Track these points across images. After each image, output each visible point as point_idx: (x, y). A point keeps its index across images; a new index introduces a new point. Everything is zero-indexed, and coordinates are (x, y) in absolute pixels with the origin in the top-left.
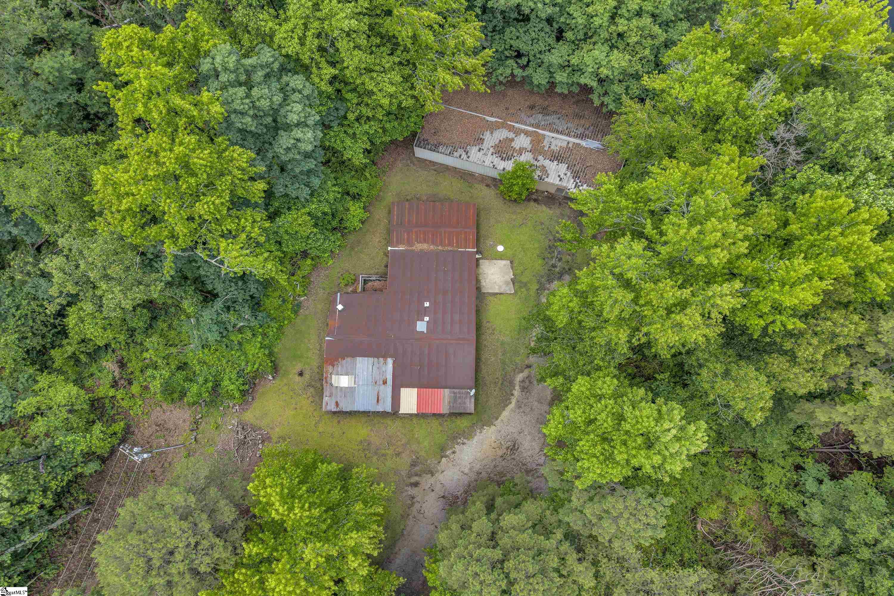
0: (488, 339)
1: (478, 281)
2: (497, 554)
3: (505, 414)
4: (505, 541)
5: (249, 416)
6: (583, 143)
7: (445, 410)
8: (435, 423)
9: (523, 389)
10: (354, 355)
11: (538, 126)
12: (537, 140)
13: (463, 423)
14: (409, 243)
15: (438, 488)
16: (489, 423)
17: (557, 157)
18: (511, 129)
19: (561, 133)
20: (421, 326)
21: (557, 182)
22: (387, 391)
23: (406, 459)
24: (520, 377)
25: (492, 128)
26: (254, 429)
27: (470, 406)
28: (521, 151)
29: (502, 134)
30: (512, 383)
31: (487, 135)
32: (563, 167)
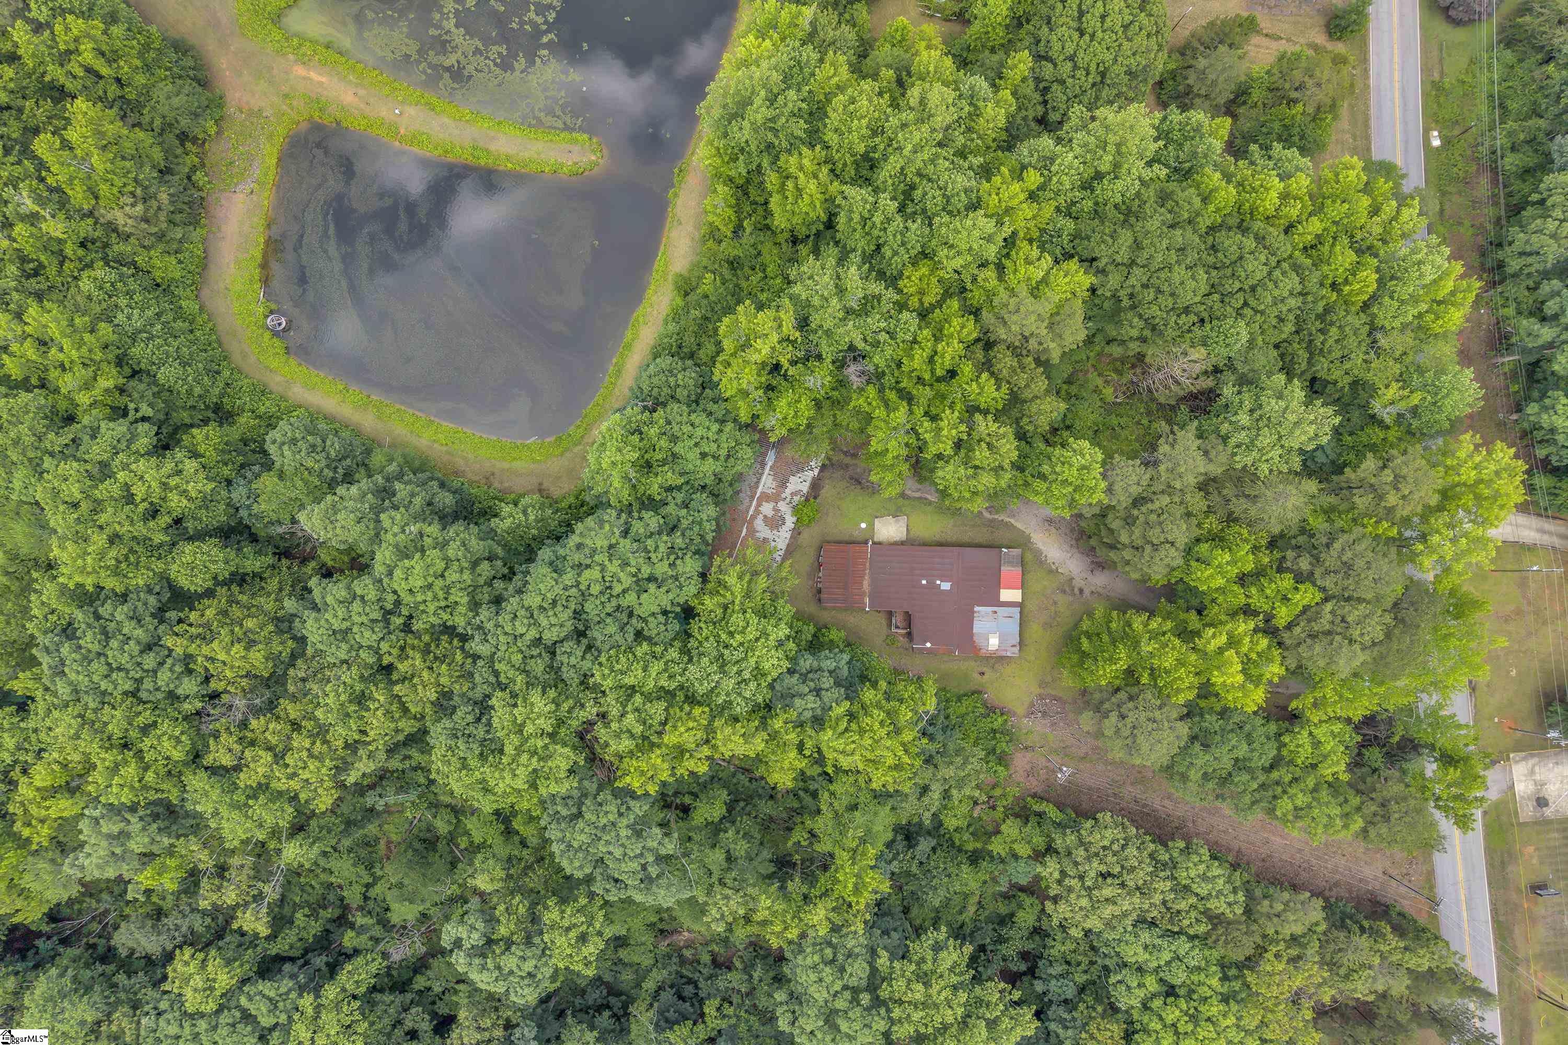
0: (951, 538)
1: (896, 543)
3: (1019, 526)
5: (1020, 710)
6: (770, 464)
7: (1019, 570)
8: (1028, 577)
9: (997, 512)
10: (971, 635)
11: (752, 497)
12: (765, 497)
13: (1029, 556)
14: (863, 594)
15: (1084, 575)
16: (1029, 538)
17: (783, 484)
18: (754, 517)
19: (759, 479)
20: (946, 586)
21: (808, 484)
22: (1001, 611)
23: (1060, 597)
24: (986, 515)
25: (752, 531)
26: (1032, 705)
27: (1016, 552)
28: (776, 510)
29: (759, 523)
30: (993, 520)
31: (761, 535)
32: (792, 479)
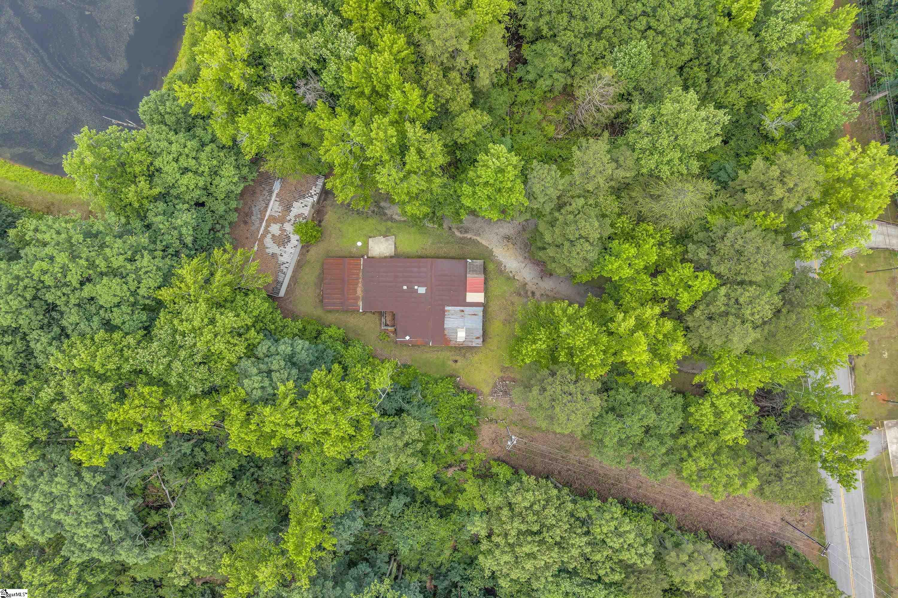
0: (430, 251)
1: (386, 257)
2: (567, 244)
3: (484, 242)
4: (559, 240)
5: (486, 390)
6: (276, 192)
7: (482, 277)
8: (491, 283)
9: (466, 232)
10: (443, 329)
11: (262, 220)
12: (273, 220)
13: (491, 267)
14: (357, 299)
15: (535, 281)
16: (491, 252)
17: (288, 208)
18: (264, 236)
19: (268, 205)
20: (422, 290)
21: (308, 208)
22: (468, 310)
23: (516, 299)
24: (458, 234)
25: (262, 247)
26: (495, 385)
27: (479, 262)
28: (282, 230)
29: (268, 241)
30: (461, 239)
31: (270, 251)
32: (295, 204)
